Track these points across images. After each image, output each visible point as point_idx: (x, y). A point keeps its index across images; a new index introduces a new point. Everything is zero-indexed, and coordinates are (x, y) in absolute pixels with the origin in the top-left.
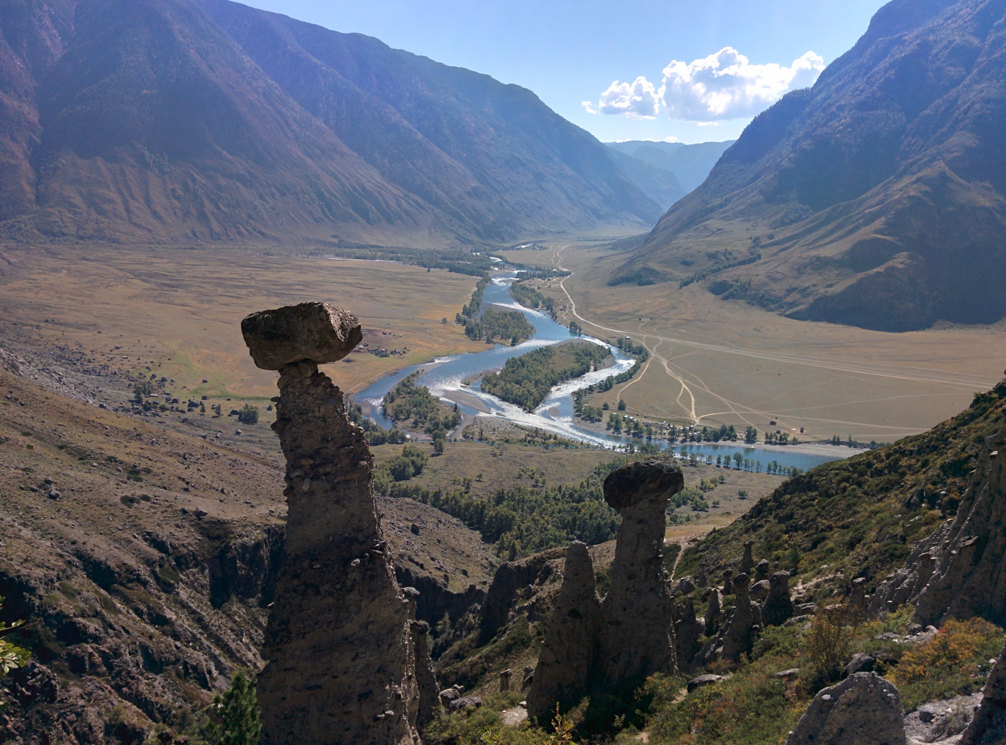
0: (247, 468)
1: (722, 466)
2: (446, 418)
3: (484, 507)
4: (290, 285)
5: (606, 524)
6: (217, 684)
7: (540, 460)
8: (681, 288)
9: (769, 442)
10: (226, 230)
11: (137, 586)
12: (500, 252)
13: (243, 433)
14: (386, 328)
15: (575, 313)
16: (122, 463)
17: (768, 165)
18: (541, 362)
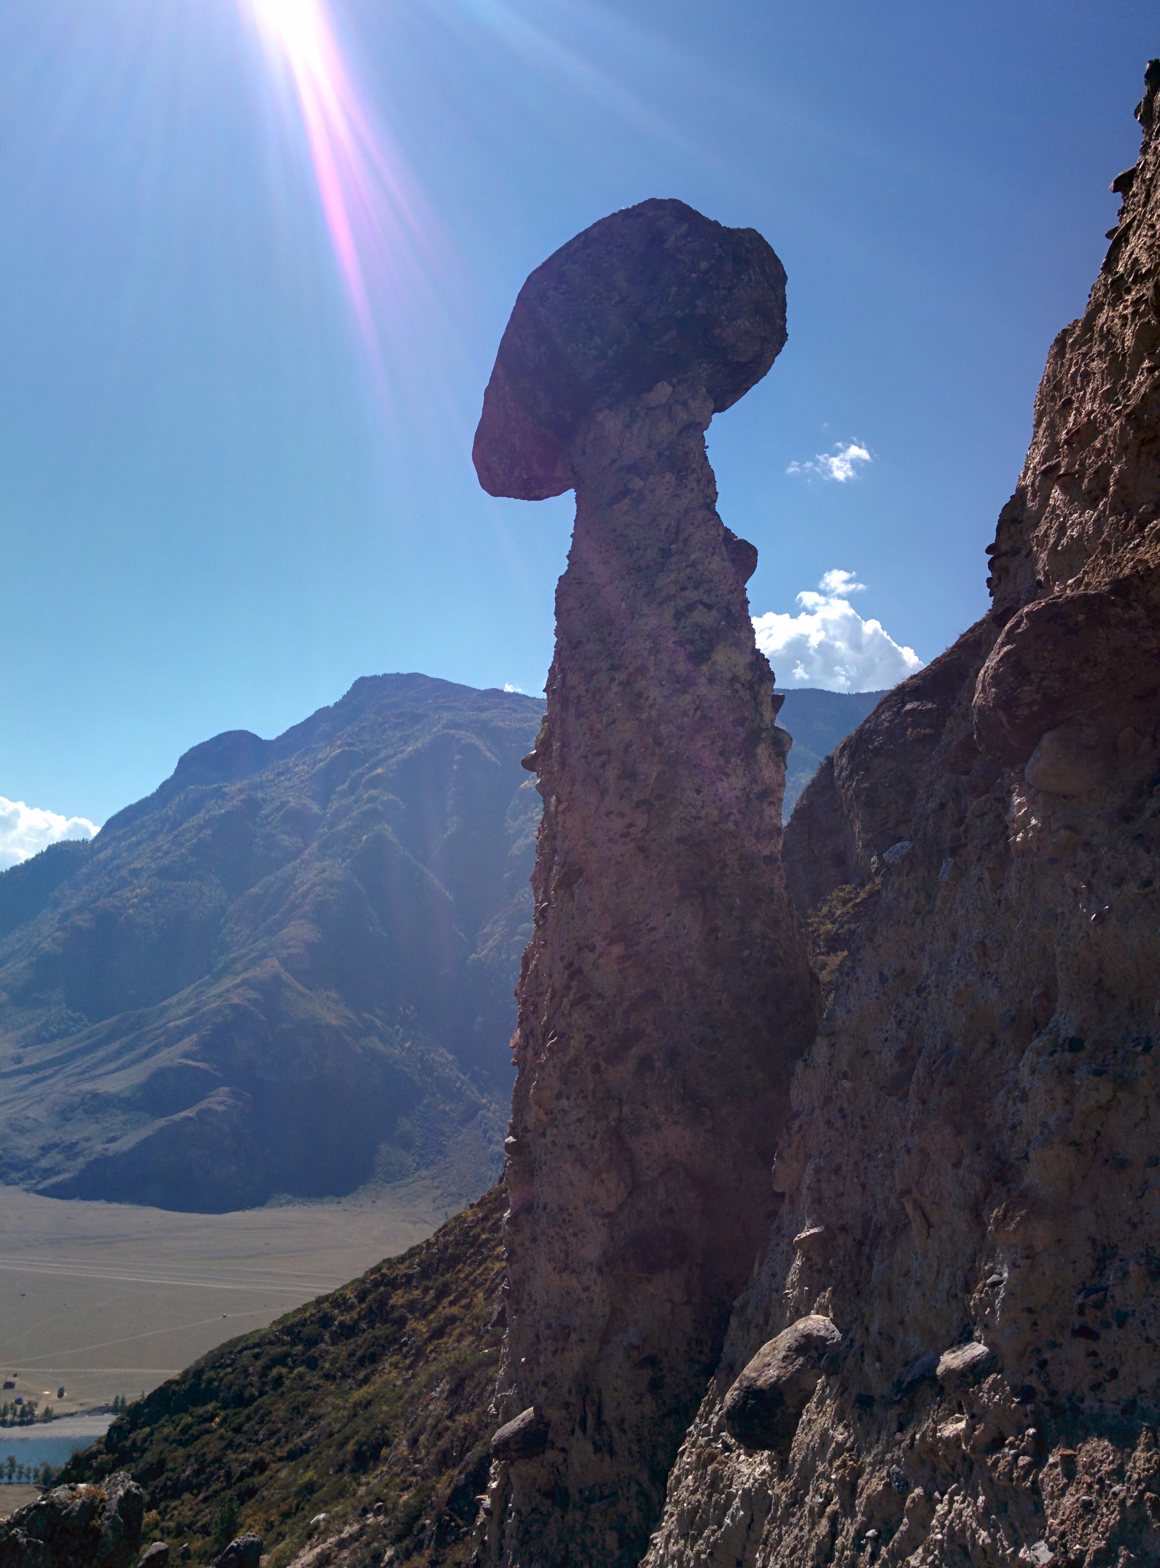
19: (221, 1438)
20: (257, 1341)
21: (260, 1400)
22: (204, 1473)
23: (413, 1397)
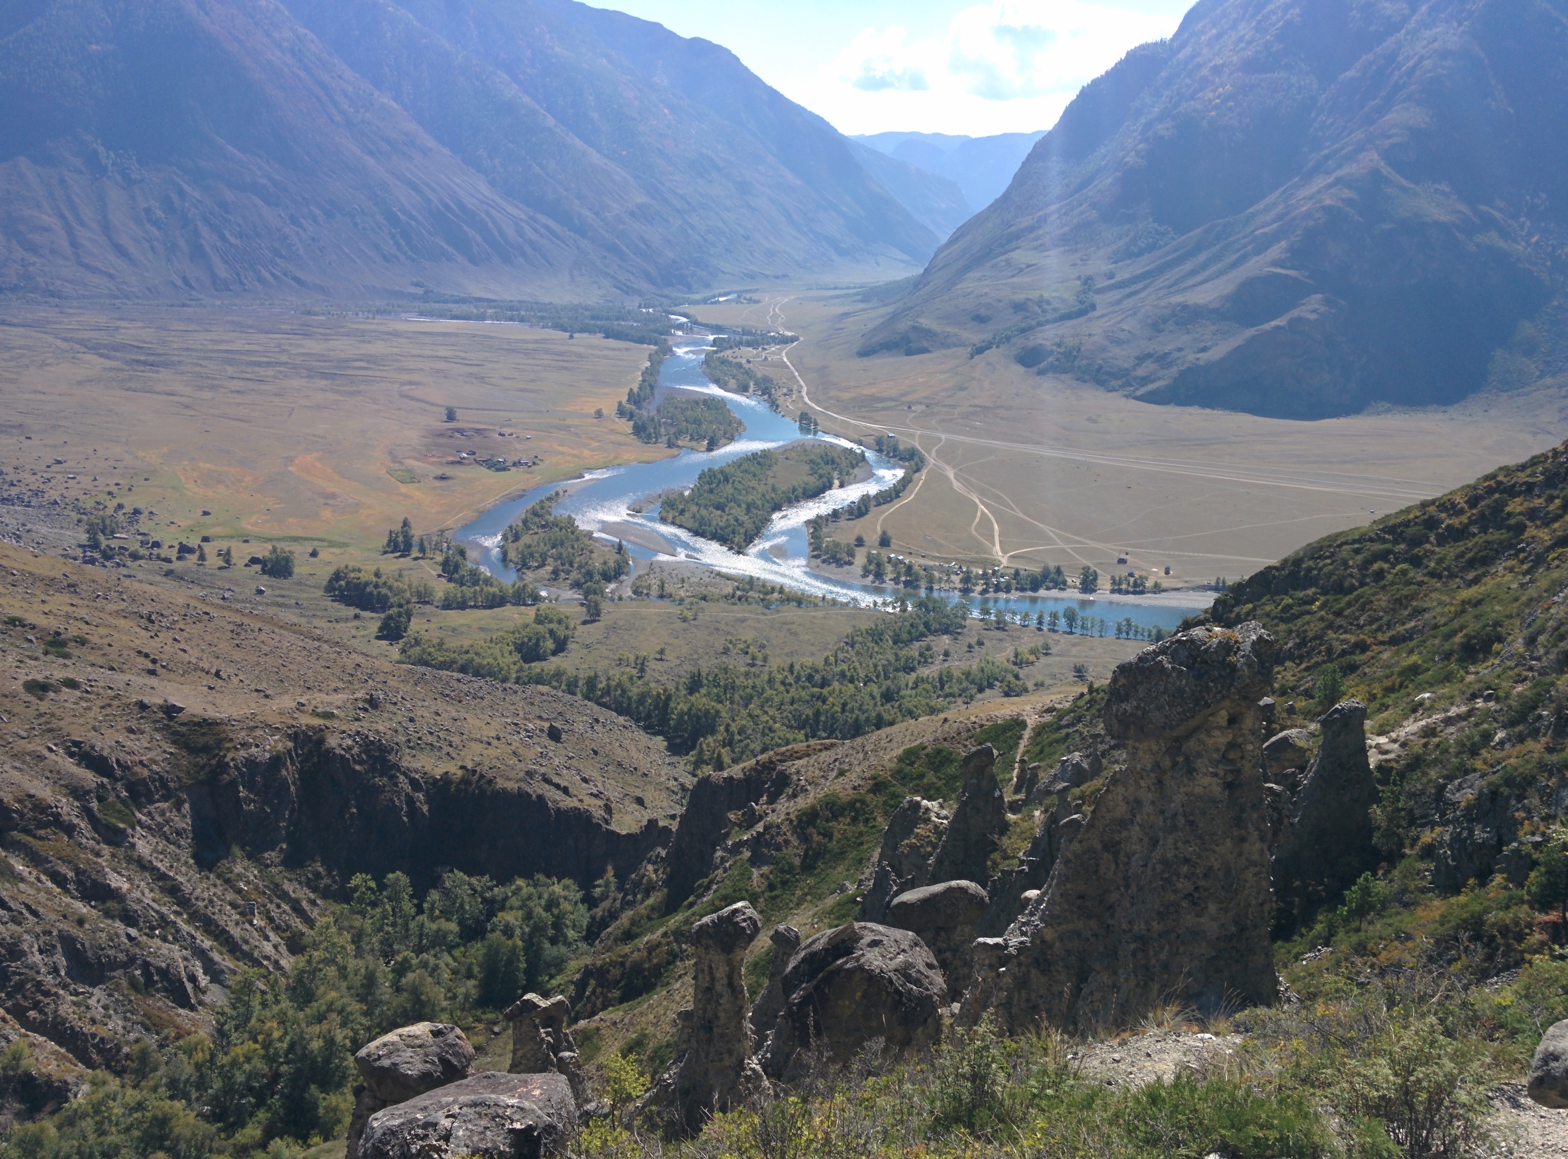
0: (263, 636)
1: (1045, 628)
2: (605, 563)
3: (669, 698)
4: (346, 360)
5: (867, 719)
6: (207, 999)
7: (757, 625)
8: (972, 357)
9: (1117, 590)
10: (238, 275)
11: (55, 834)
12: (685, 308)
13: (268, 592)
14: (504, 426)
15: (806, 400)
16: (33, 627)
17: (1103, 163)
18: (754, 475)
19: (1322, 619)
20: (1357, 537)
21: (1360, 591)
22: (1306, 646)
23: (1531, 600)
